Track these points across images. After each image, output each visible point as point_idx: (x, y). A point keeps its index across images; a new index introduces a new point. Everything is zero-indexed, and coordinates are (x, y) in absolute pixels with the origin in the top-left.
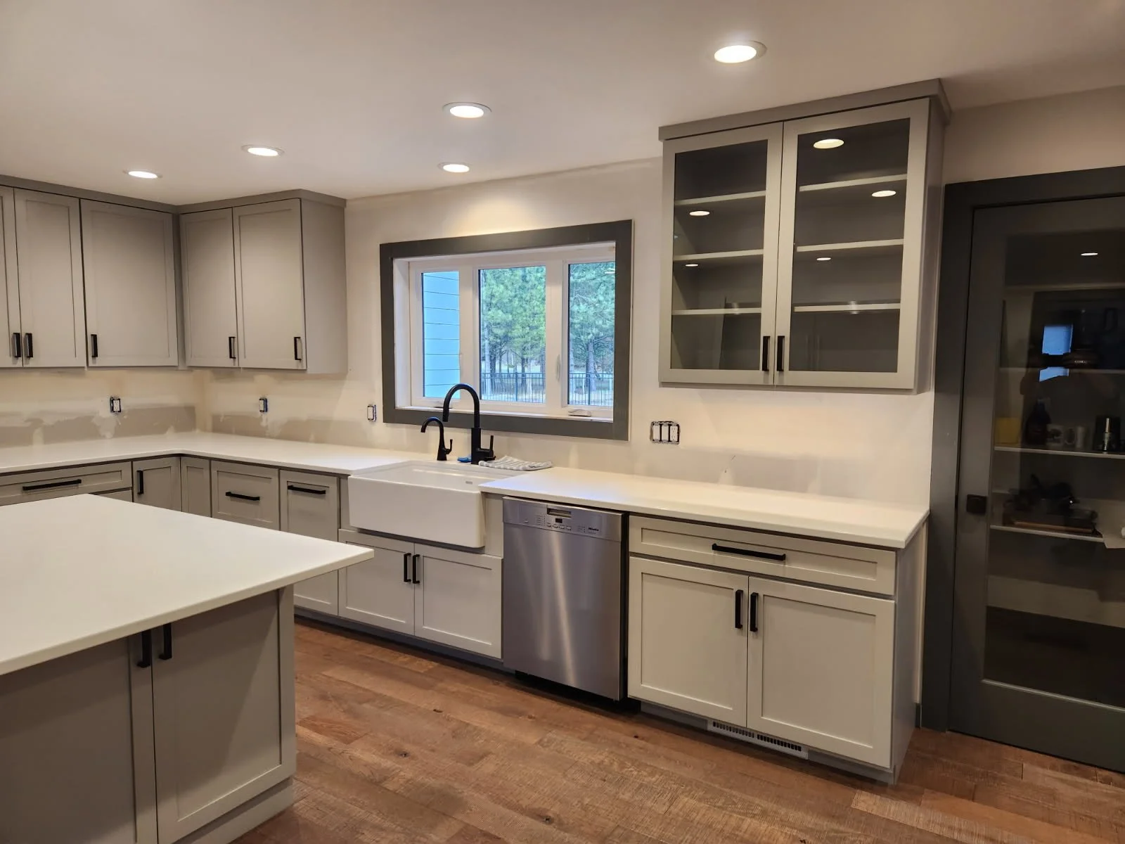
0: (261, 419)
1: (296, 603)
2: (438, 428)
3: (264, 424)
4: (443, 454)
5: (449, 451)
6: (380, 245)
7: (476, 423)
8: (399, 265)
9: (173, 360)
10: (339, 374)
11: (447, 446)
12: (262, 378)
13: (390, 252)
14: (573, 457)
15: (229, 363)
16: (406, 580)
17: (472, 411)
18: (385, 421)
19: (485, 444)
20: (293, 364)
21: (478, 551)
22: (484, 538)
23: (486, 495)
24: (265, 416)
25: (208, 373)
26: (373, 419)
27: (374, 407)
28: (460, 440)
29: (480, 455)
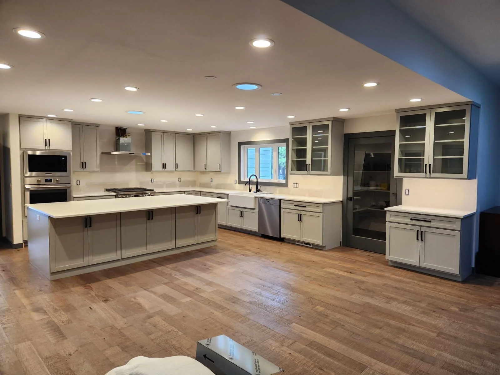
0: (211, 184)
1: (218, 223)
2: (249, 185)
3: (211, 185)
4: (250, 191)
5: (251, 190)
6: (238, 142)
7: (257, 184)
8: (242, 147)
9: (192, 169)
10: (228, 173)
11: (251, 189)
12: (211, 174)
13: (240, 144)
14: (278, 191)
15: (204, 170)
16: (240, 216)
17: (256, 181)
18: (238, 184)
19: (259, 188)
20: (219, 170)
21: (254, 209)
22: (255, 206)
23: (256, 197)
24: (212, 183)
25: (199, 173)
26: (236, 183)
27: (236, 180)
28: (253, 188)
29: (258, 191)
